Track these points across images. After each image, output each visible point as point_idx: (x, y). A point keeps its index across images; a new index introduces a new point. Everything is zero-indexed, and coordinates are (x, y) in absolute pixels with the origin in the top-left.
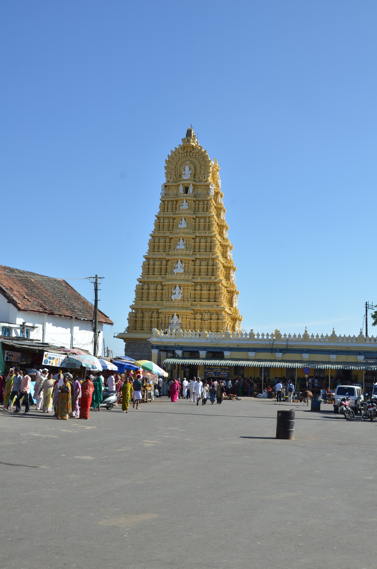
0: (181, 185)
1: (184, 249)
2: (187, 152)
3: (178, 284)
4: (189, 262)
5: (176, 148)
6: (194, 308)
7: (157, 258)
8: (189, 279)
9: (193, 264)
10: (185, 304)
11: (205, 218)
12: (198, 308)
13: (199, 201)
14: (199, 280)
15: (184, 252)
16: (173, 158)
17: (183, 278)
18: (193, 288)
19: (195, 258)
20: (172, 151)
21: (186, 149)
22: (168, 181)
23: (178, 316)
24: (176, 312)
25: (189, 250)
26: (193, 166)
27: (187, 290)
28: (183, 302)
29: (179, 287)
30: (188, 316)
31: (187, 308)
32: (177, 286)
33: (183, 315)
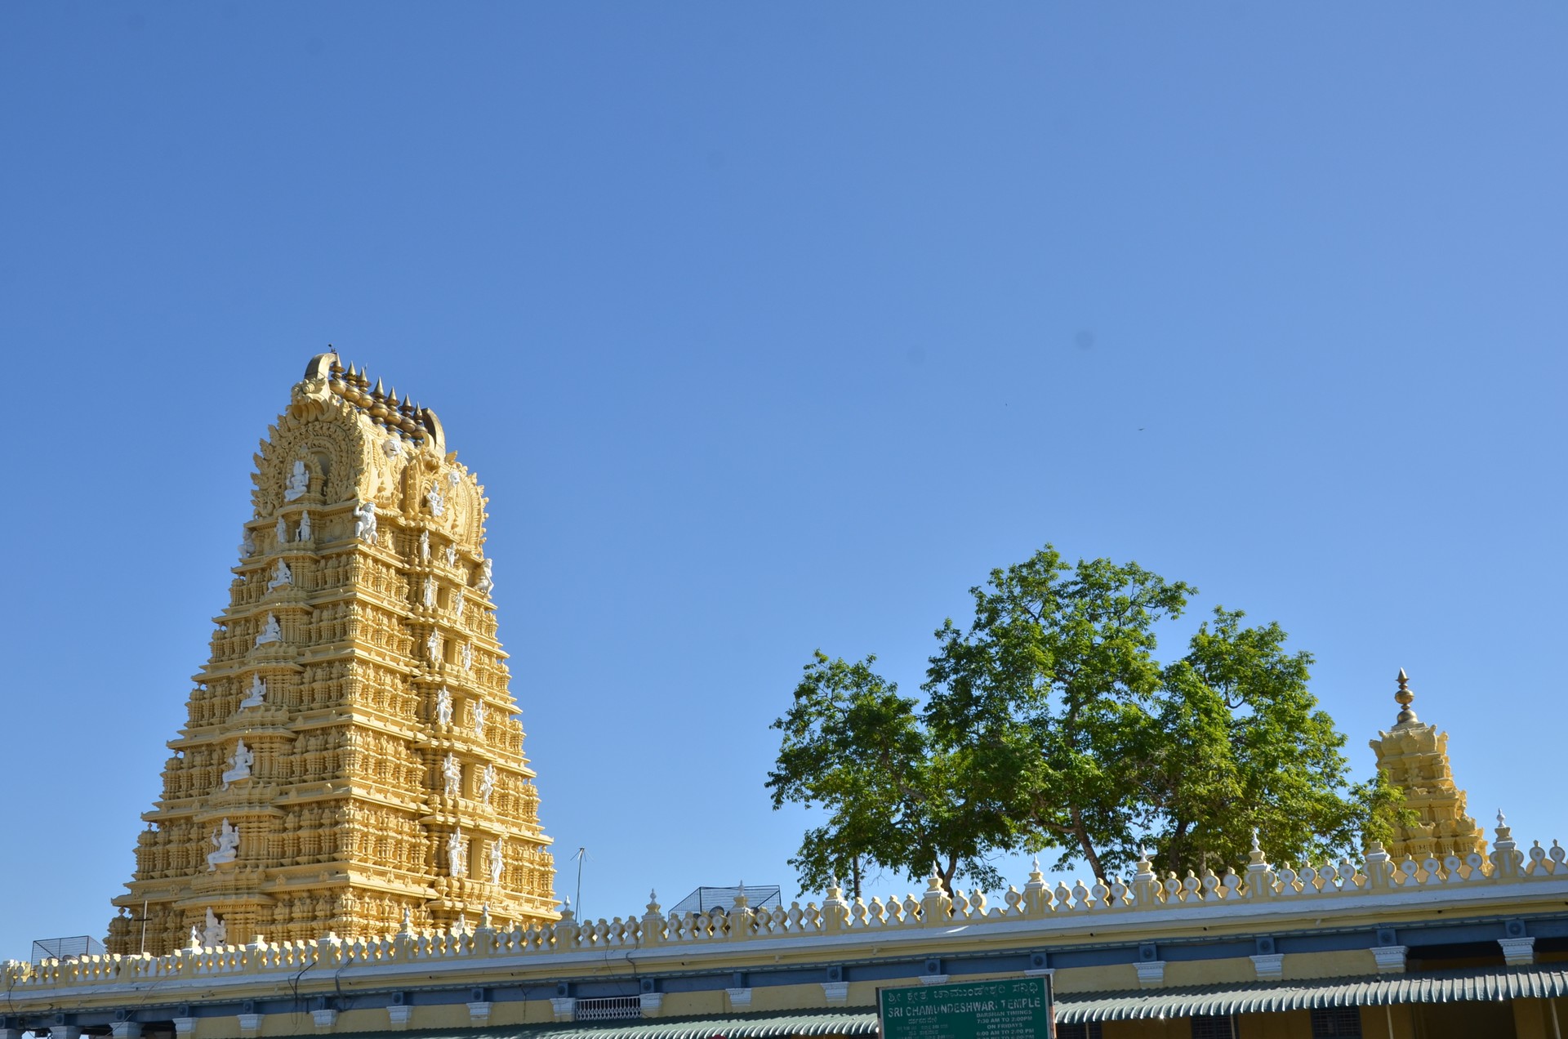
0: (281, 520)
1: (259, 707)
2: (308, 422)
3: (228, 818)
4: (273, 746)
5: (280, 417)
6: (270, 888)
7: (202, 745)
8: (264, 797)
9: (286, 752)
10: (243, 876)
11: (335, 605)
12: (279, 886)
13: (327, 558)
14: (293, 798)
15: (257, 717)
16: (274, 447)
17: (247, 796)
18: (277, 823)
19: (294, 732)
20: (271, 428)
21: (304, 414)
22: (259, 514)
23: (219, 917)
24: (211, 907)
25: (273, 708)
26: (316, 460)
27: (259, 832)
28: (237, 870)
29: (230, 824)
30: (250, 916)
31: (249, 890)
32: (225, 822)
33: (237, 913)
